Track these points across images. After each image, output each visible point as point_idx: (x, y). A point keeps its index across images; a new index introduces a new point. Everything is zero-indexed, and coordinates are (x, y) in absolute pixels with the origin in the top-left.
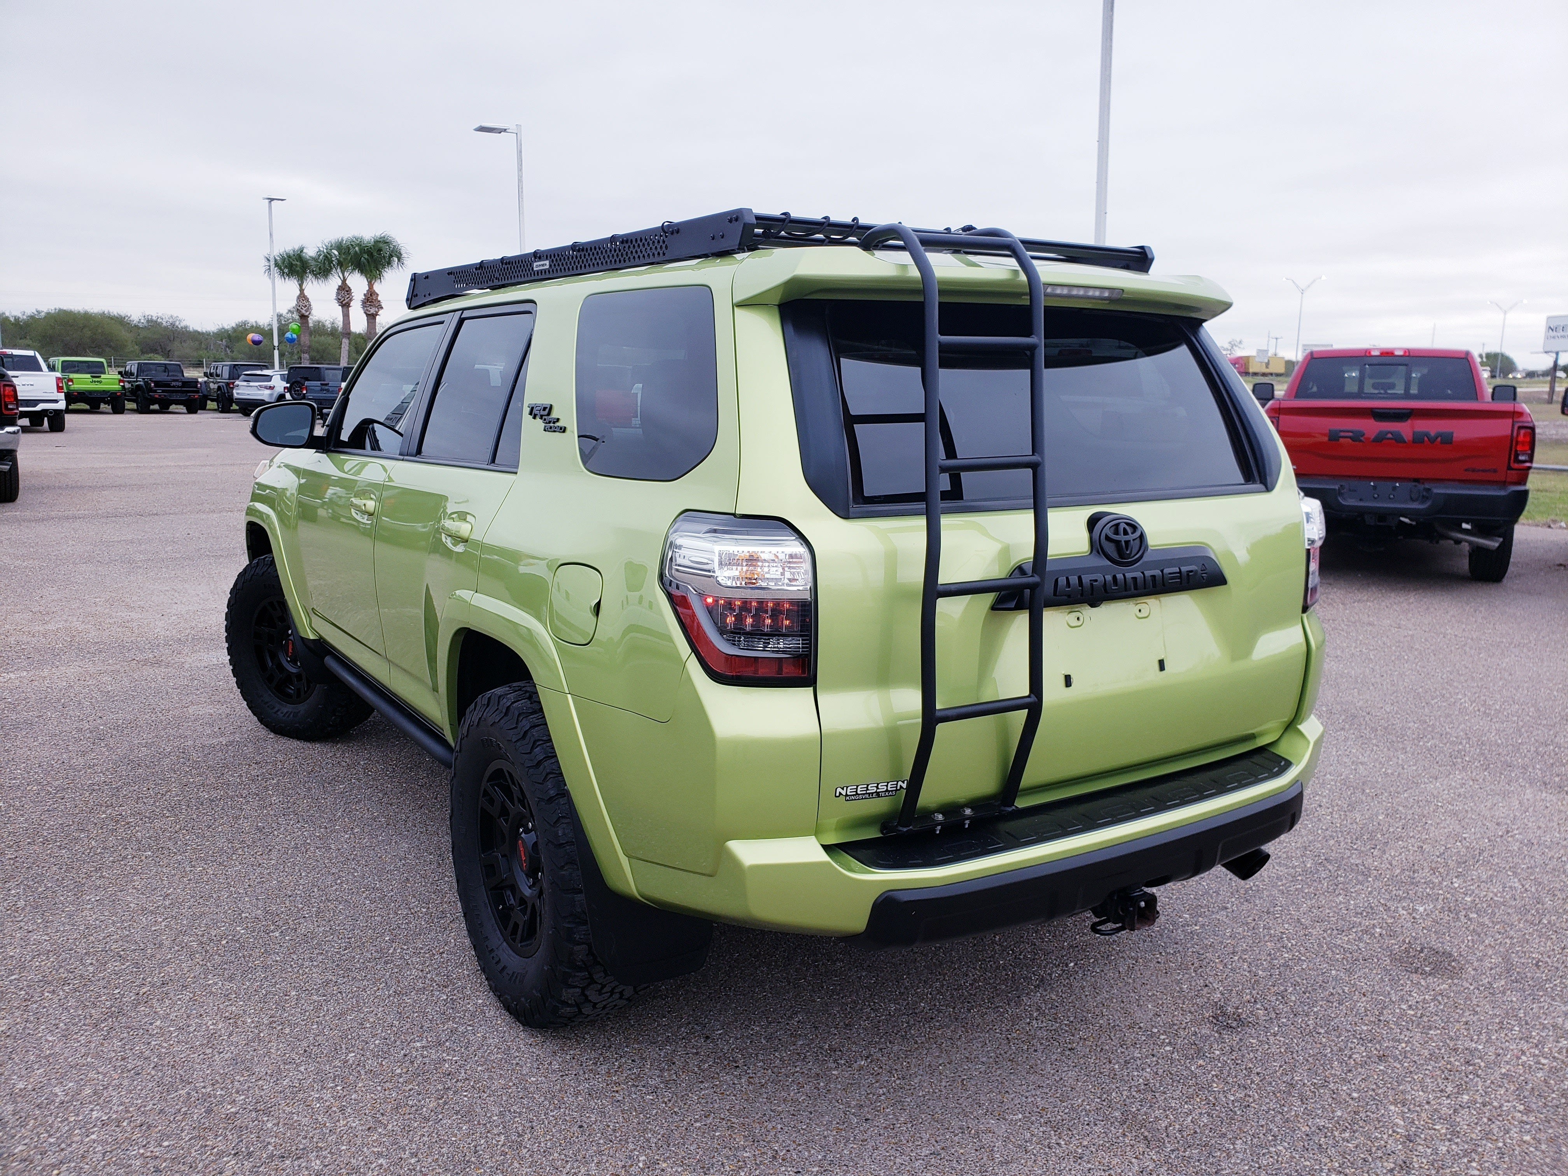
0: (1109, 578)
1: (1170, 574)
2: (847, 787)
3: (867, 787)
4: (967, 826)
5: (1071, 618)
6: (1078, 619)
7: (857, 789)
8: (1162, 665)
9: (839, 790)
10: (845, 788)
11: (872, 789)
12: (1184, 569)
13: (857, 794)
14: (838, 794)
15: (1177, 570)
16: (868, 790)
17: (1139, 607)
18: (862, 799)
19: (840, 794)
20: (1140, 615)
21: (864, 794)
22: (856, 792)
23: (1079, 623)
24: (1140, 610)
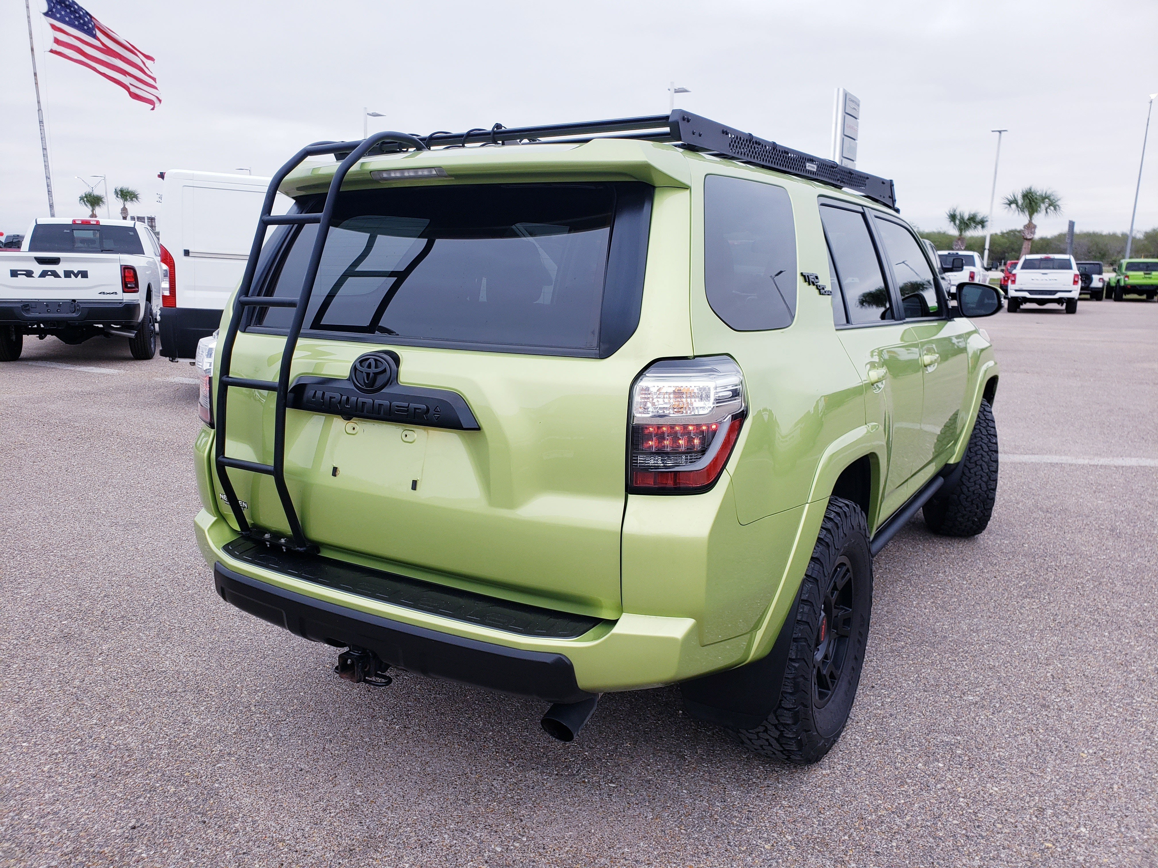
0: (344, 398)
1: (397, 406)
4: (284, 551)
5: (348, 427)
6: (354, 429)
8: (414, 485)
12: (413, 405)
15: (406, 404)
17: (406, 432)
20: (405, 439)
23: (354, 432)
24: (406, 436)
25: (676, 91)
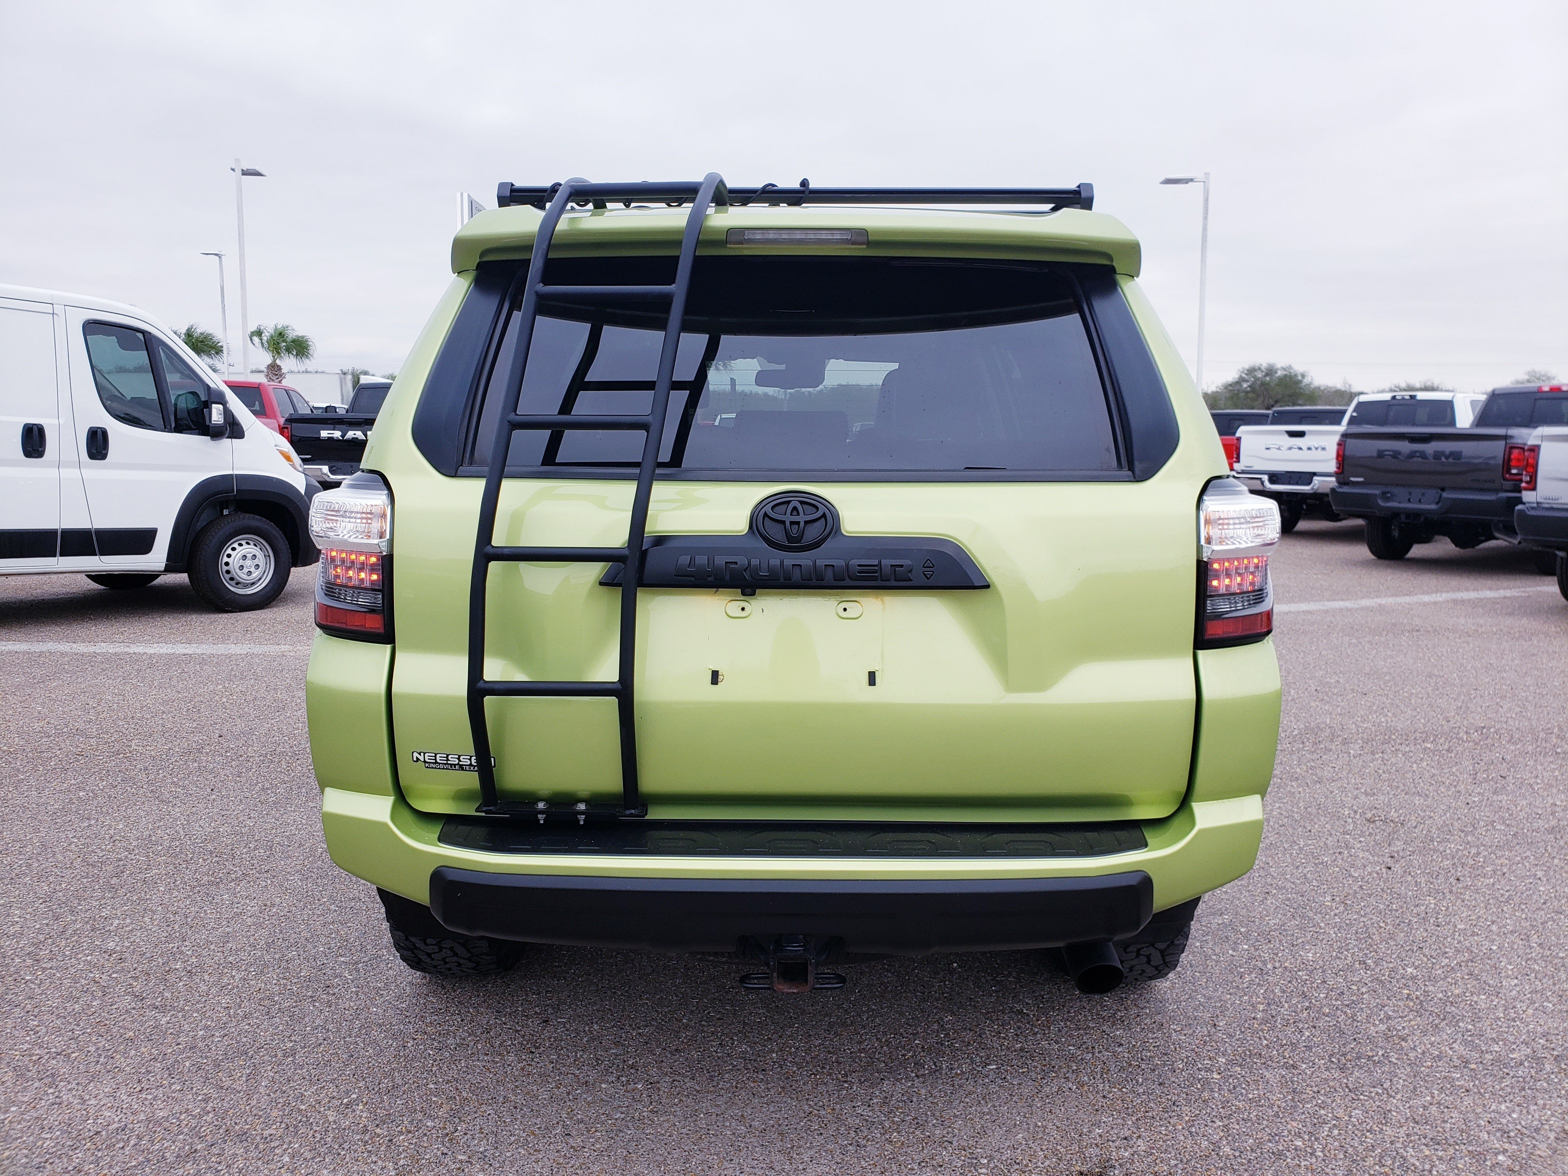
0: (755, 561)
1: (859, 566)
2: (424, 754)
3: (447, 757)
4: (582, 823)
5: (734, 608)
6: (743, 609)
7: (435, 756)
8: (872, 679)
9: (415, 755)
10: (422, 754)
11: (453, 760)
12: (887, 562)
13: (436, 762)
14: (415, 759)
15: (875, 562)
16: (448, 760)
17: (844, 605)
18: (444, 768)
19: (418, 759)
20: (846, 615)
21: (445, 764)
22: (435, 759)
23: (744, 614)
24: (845, 610)
25: (245, 173)
